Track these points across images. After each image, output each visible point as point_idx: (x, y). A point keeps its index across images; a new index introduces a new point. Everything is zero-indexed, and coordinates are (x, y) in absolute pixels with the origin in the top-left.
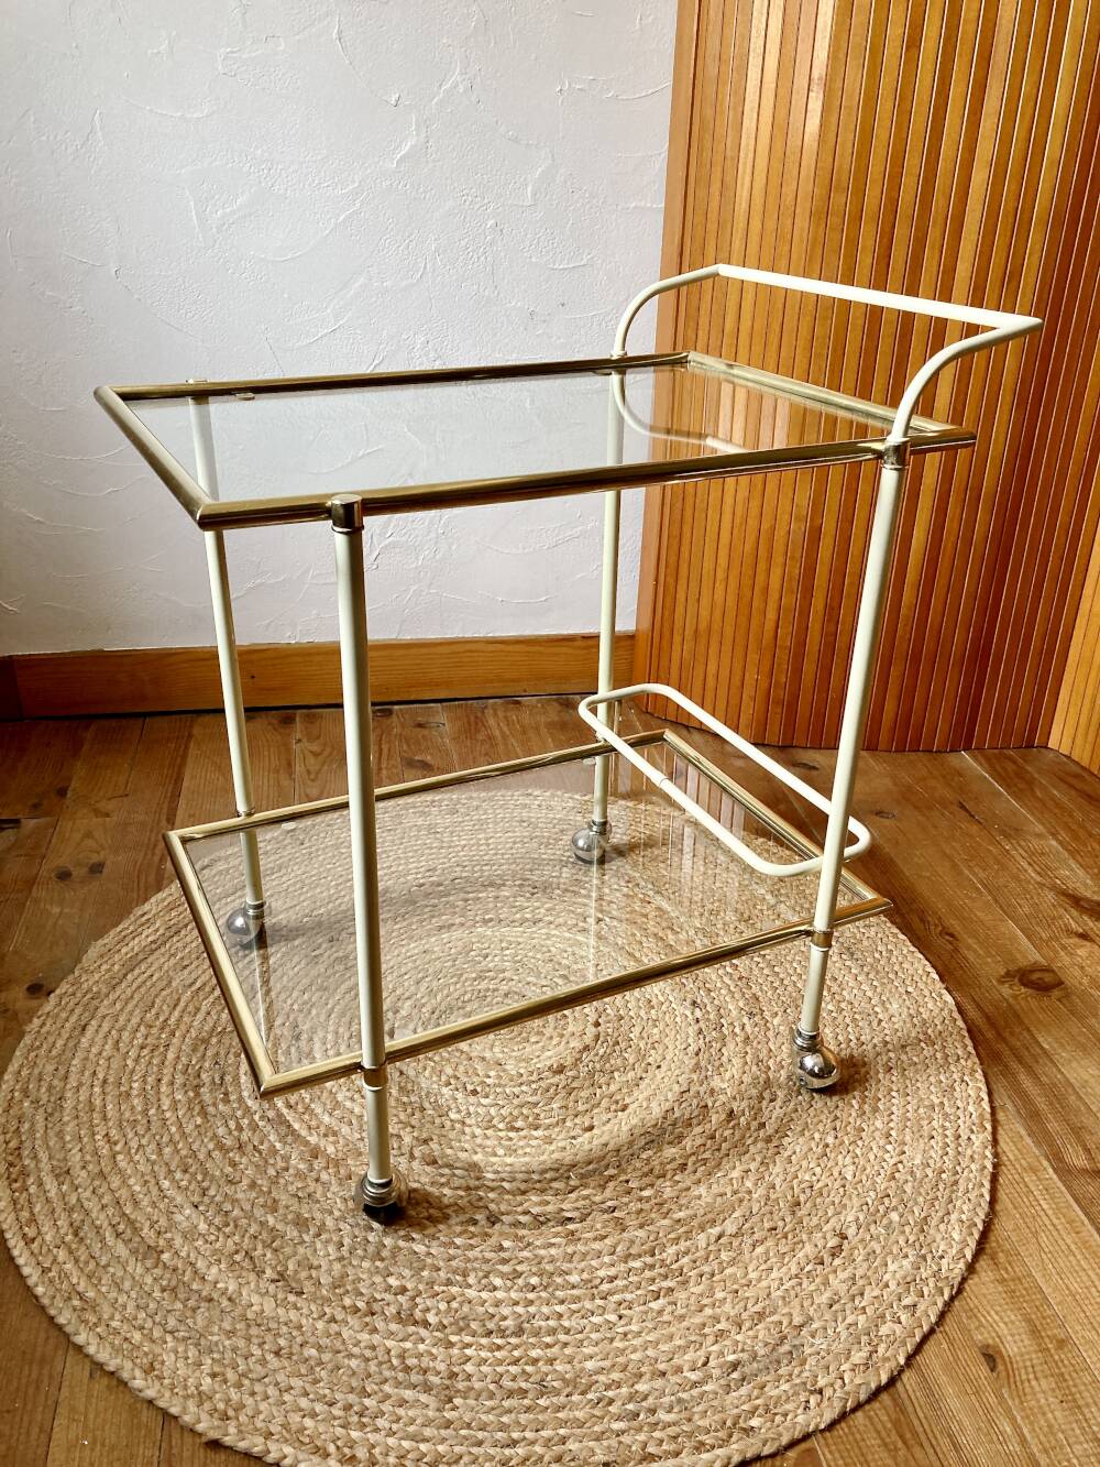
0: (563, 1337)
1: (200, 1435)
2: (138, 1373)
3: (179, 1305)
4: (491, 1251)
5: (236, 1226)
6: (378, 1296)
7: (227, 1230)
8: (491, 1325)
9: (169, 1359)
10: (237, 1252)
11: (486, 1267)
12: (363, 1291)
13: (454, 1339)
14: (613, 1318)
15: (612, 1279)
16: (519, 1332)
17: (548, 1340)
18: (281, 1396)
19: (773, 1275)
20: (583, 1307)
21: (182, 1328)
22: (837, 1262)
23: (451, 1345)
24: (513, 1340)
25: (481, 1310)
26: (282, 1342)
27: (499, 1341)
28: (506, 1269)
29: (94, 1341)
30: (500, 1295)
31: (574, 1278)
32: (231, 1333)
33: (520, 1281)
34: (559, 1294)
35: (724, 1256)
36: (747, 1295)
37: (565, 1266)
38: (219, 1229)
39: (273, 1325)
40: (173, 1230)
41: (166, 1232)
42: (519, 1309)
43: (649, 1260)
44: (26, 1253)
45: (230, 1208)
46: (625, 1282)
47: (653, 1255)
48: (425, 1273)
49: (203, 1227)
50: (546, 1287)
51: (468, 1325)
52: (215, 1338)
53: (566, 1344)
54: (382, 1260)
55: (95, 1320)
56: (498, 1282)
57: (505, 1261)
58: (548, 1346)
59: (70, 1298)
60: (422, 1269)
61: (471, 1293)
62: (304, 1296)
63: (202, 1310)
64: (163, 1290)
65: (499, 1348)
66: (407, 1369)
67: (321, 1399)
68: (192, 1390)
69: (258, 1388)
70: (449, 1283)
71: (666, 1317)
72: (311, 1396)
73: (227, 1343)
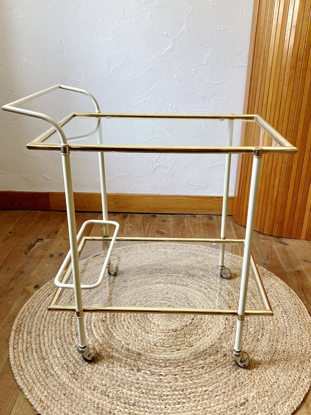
0: (146, 410)
1: (36, 411)
2: (27, 391)
3: (44, 375)
4: (135, 379)
5: (67, 357)
6: (98, 386)
7: (64, 358)
8: (127, 401)
9: (36, 389)
10: (65, 364)
11: (132, 384)
12: (94, 383)
13: (115, 402)
14: (163, 407)
15: (167, 396)
16: (134, 405)
17: (142, 409)
18: (61, 407)
19: (218, 406)
20: (155, 402)
21: (43, 382)
22: (242, 408)
23: (113, 404)
24: (132, 407)
25: (126, 396)
26: (67, 392)
27: (127, 406)
28: (137, 386)
29: (20, 379)
30: (133, 393)
31: (156, 393)
32: (54, 386)
33: (140, 390)
34: (150, 396)
35: (206, 397)
36: (208, 410)
37: (155, 389)
38: (62, 357)
39: (67, 387)
40: (51, 354)
41: (49, 354)
42: (137, 398)
43: (181, 392)
44: (12, 352)
45: (67, 352)
46: (171, 397)
47: (183, 391)
48: (113, 382)
49: (59, 355)
50: (147, 393)
51: (120, 399)
52: (50, 386)
53: (146, 412)
54: (103, 375)
55: (22, 374)
56: (133, 389)
57: (138, 383)
58: (141, 411)
59: (18, 366)
60: (113, 380)
61: (125, 391)
62: (78, 381)
63: (50, 378)
64: (42, 370)
65: (127, 408)
66: (98, 408)
67: (71, 410)
68: (39, 399)
69: (56, 403)
70: (119, 386)
71: (179, 410)
72: (69, 409)
73: (53, 388)
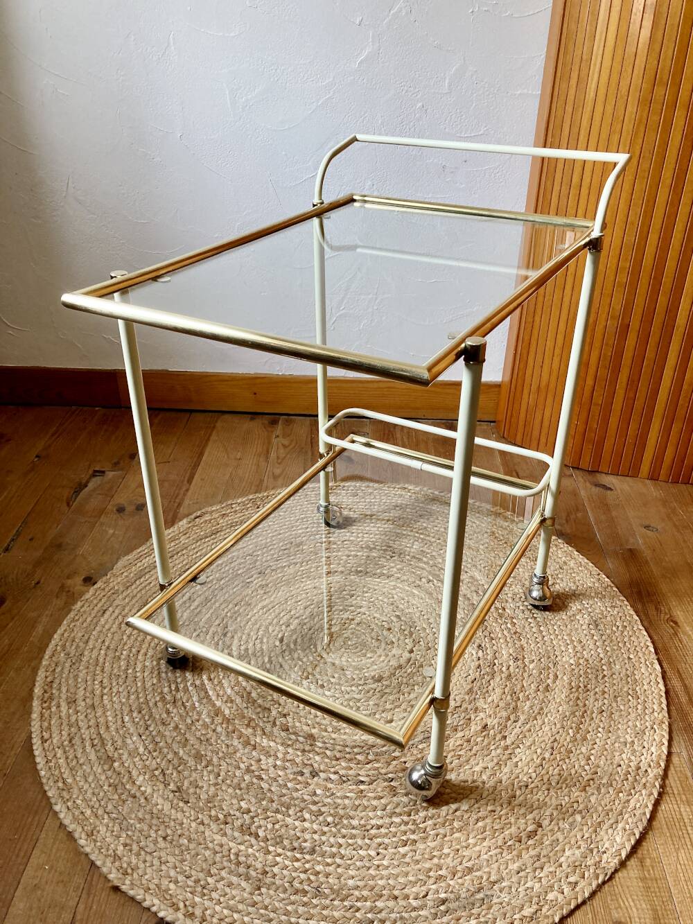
0: (338, 861)
1: (109, 881)
2: (83, 836)
3: (116, 797)
4: (308, 795)
5: (160, 752)
6: (232, 813)
7: (155, 754)
8: (296, 844)
9: (103, 829)
10: (157, 769)
11: (302, 805)
12: (225, 808)
13: (271, 849)
14: (373, 853)
15: (379, 827)
16: (312, 852)
17: (329, 860)
18: (160, 866)
19: (485, 844)
20: (356, 842)
21: (115, 812)
22: (530, 842)
23: (269, 852)
24: (307, 857)
25: (293, 832)
26: (169, 832)
27: (298, 856)
28: (314, 808)
29: (64, 810)
30: (307, 825)
31: (355, 822)
32: (141, 820)
33: (321, 818)
34: (343, 831)
35: (456, 824)
36: (464, 854)
37: (352, 813)
38: (150, 752)
39: (167, 820)
40: (124, 748)
41: (120, 749)
42: (316, 837)
43: (405, 818)
44: (40, 749)
45: (159, 740)
46: (387, 831)
47: (410, 815)
48: (264, 803)
49: (141, 750)
50: (336, 825)
51: (282, 842)
52: (132, 822)
53: (339, 866)
54: (240, 789)
55: (68, 797)
56: (307, 816)
57: (315, 803)
58: (328, 865)
59: (58, 781)
60: (263, 799)
61: (289, 820)
62: (189, 805)
63: (129, 802)
64: (110, 786)
65: (298, 860)
66: (238, 864)
67: (183, 872)
68: (111, 852)
69: (148, 858)
70: (277, 811)
71: (407, 860)
72: (178, 870)
73: (138, 826)
